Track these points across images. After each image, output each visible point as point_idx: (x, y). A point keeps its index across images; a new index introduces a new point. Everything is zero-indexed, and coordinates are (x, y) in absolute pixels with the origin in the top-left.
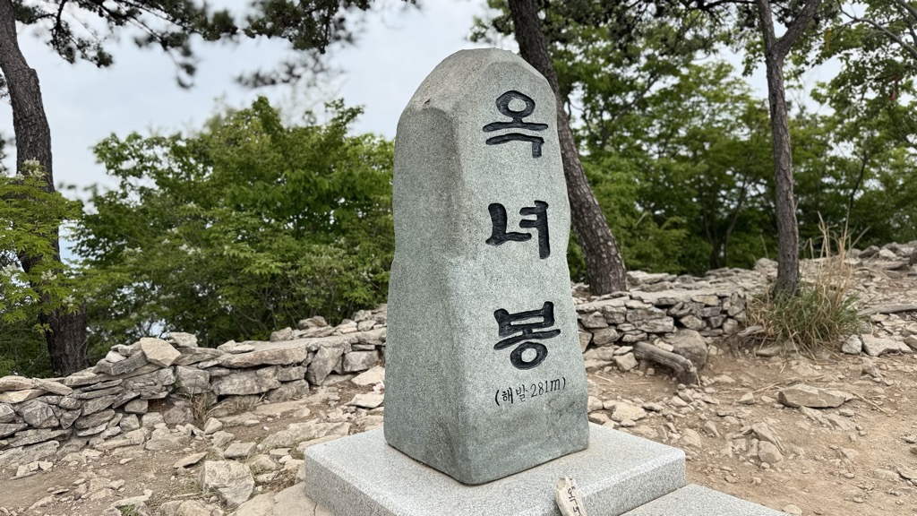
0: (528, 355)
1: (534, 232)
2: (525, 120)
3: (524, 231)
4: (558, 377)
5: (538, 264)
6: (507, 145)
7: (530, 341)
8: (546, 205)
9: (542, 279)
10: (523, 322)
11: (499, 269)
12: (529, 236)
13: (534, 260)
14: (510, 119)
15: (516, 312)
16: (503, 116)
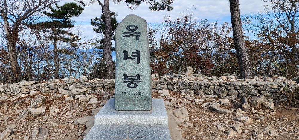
0: (132, 85)
1: (136, 58)
2: (134, 31)
3: (133, 57)
4: (140, 92)
6: (129, 37)
7: (133, 82)
8: (139, 51)
9: (137, 69)
10: (131, 78)
12: (134, 59)
13: (135, 64)
14: (130, 31)
15: (129, 75)
16: (128, 31)
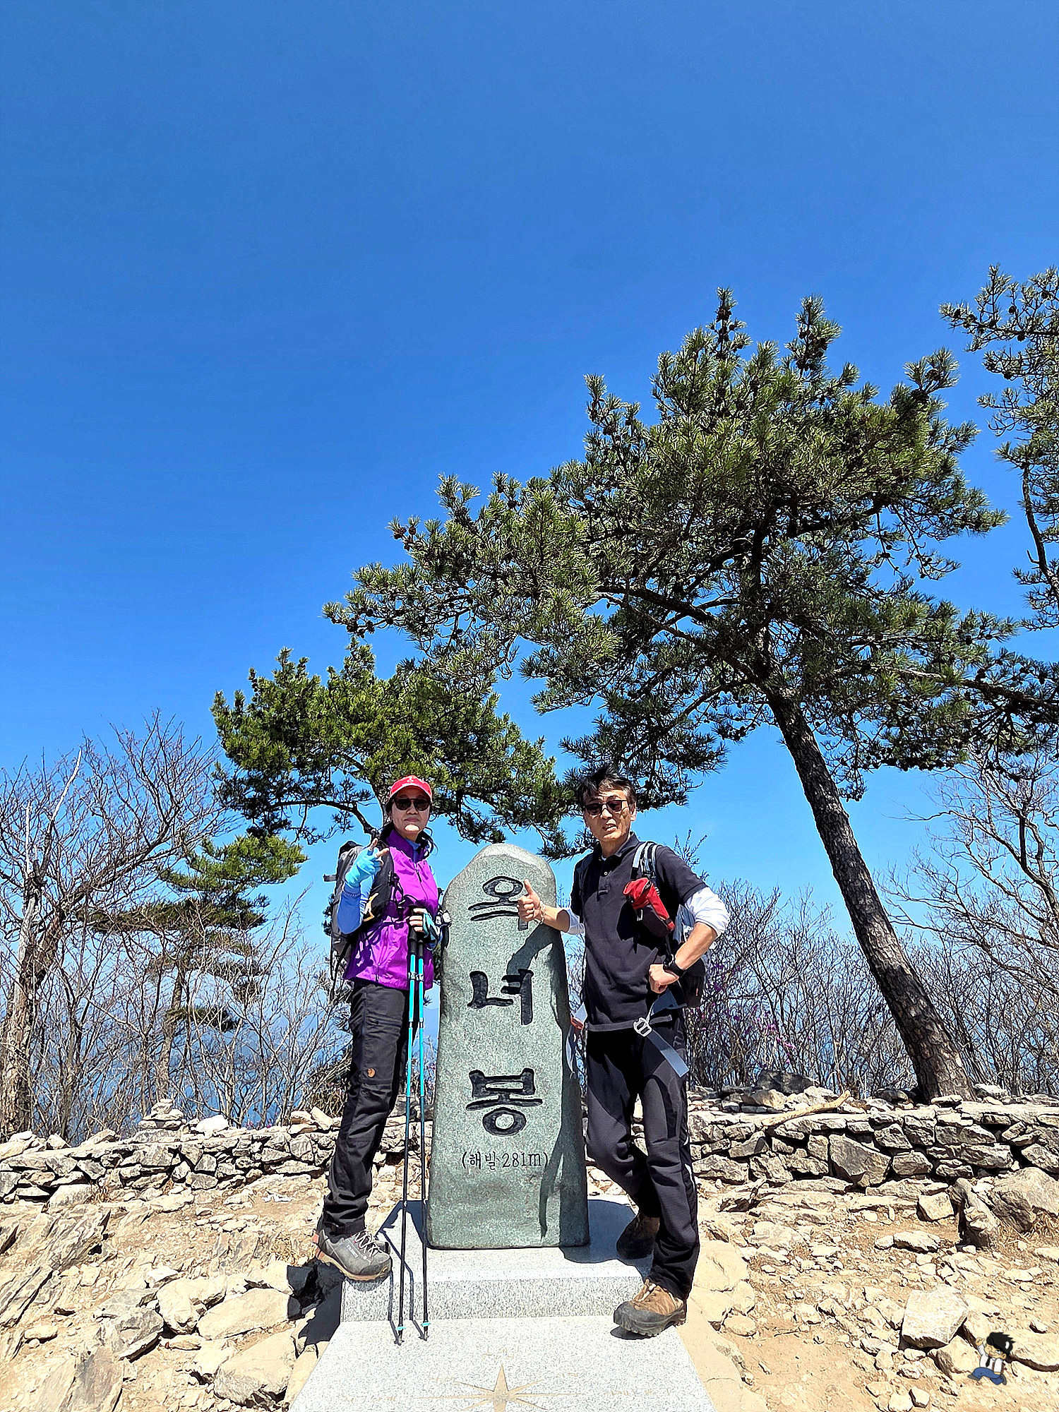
0: (504, 1121)
1: (517, 999)
2: (511, 899)
3: (506, 996)
4: (538, 1151)
5: (519, 1030)
6: (492, 921)
7: (506, 1106)
8: (531, 973)
9: (521, 1044)
10: (499, 1086)
11: (479, 1031)
12: (511, 1002)
13: (516, 1025)
14: (496, 899)
15: (492, 1075)
16: (489, 897)
